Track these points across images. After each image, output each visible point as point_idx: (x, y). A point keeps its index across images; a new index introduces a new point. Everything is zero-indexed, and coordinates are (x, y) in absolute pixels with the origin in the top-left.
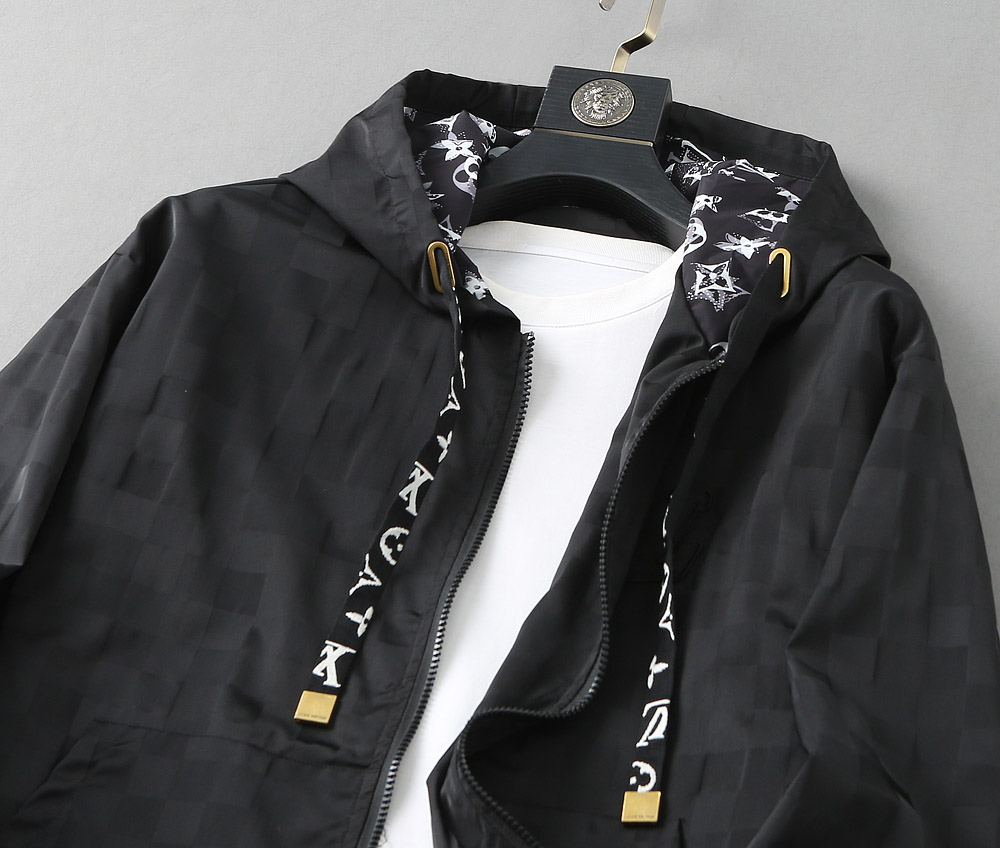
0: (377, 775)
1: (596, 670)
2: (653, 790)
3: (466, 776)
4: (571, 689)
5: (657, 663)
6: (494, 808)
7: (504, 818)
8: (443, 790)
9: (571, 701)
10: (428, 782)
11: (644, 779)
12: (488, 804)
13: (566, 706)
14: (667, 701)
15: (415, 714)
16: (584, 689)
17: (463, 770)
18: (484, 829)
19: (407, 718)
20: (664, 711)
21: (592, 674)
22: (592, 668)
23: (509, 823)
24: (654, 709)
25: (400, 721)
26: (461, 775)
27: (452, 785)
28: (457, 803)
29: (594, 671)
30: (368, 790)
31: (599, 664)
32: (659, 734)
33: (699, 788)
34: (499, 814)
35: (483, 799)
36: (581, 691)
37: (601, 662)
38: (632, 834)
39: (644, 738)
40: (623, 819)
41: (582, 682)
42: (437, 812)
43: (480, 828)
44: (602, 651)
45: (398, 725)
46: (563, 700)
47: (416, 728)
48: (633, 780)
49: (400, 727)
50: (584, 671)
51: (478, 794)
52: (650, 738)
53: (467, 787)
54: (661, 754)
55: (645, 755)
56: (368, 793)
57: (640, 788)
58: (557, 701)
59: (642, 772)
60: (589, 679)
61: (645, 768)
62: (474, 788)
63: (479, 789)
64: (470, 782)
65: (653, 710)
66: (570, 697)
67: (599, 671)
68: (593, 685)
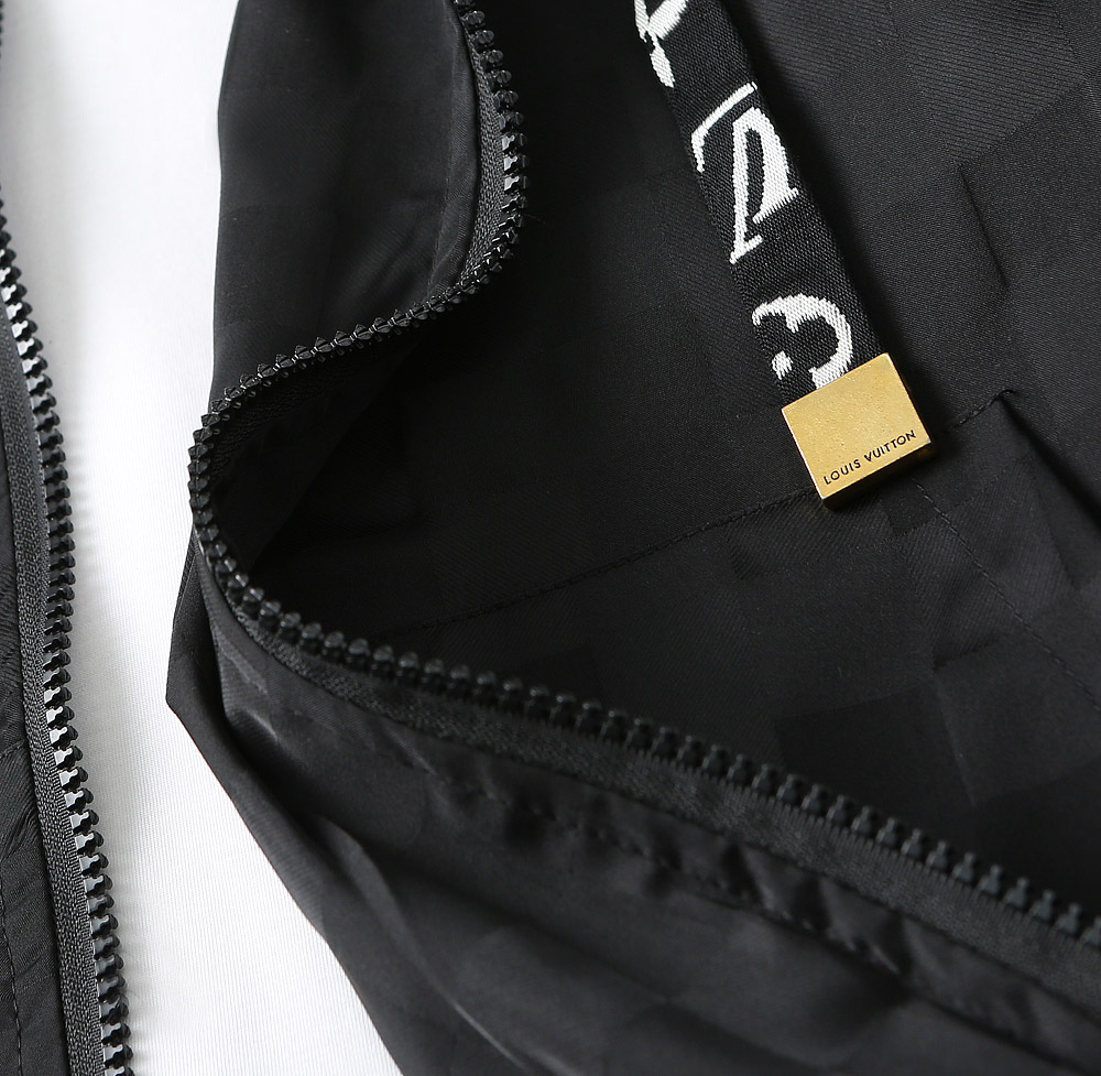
0: (20, 760)
1: (493, 119)
2: (858, 359)
3: (271, 624)
4: (450, 215)
5: (650, 11)
6: (414, 678)
7: (465, 690)
8: (230, 702)
9: (467, 244)
10: (173, 701)
11: (814, 343)
12: (388, 672)
13: (461, 266)
14: (746, 90)
15: (48, 527)
16: (486, 188)
17: (253, 609)
18: (420, 760)
19: (30, 551)
20: (756, 120)
21: (486, 139)
22: (477, 122)
23: (489, 698)
24: (722, 133)
25: (16, 570)
26: (253, 627)
27: (247, 672)
28: (293, 721)
29: (486, 128)
30: (15, 818)
31: (489, 99)
32: (778, 189)
33: (1000, 275)
34: (438, 685)
35: (362, 665)
36: (483, 202)
37: (495, 88)
38: (873, 522)
39: (740, 227)
40: (825, 491)
41: (471, 176)
42: (243, 780)
43: (408, 763)
44: (477, 58)
45: (15, 583)
46: (444, 254)
47: (68, 563)
48: (782, 364)
49: (23, 585)
50: (458, 144)
51: (338, 656)
52: (757, 218)
53: (293, 657)
54: (819, 243)
55: (772, 275)
56: (20, 825)
57: (820, 375)
58: (429, 263)
59: (792, 325)
60: (487, 155)
61: (797, 309)
62: (314, 647)
63: (334, 640)
64: (292, 636)
65: (720, 139)
66: (462, 234)
67: (502, 120)
68: (508, 163)
